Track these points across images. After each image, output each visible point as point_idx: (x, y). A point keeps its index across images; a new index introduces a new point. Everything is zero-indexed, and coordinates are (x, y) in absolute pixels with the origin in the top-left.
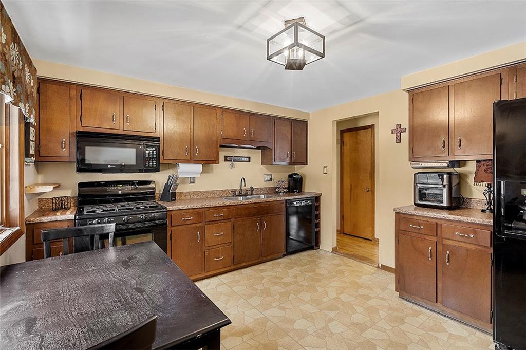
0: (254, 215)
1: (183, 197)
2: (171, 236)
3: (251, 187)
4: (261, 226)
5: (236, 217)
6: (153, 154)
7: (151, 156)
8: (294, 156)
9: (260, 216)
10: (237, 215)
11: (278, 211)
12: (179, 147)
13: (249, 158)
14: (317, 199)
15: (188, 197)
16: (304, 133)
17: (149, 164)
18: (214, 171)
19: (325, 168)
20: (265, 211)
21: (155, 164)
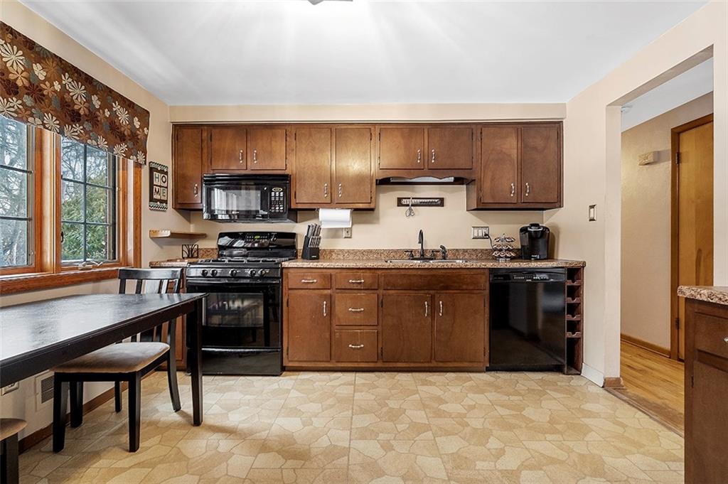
0: (420, 289)
1: (334, 256)
2: (288, 302)
3: (441, 247)
4: (433, 308)
5: (386, 287)
6: (279, 196)
7: (277, 199)
8: (526, 192)
9: (432, 292)
10: (388, 285)
11: (471, 288)
12: (316, 186)
13: (442, 200)
14: (575, 272)
15: (341, 257)
16: (553, 145)
17: (275, 209)
18: (381, 220)
19: (592, 210)
20: (442, 285)
21: (282, 208)
